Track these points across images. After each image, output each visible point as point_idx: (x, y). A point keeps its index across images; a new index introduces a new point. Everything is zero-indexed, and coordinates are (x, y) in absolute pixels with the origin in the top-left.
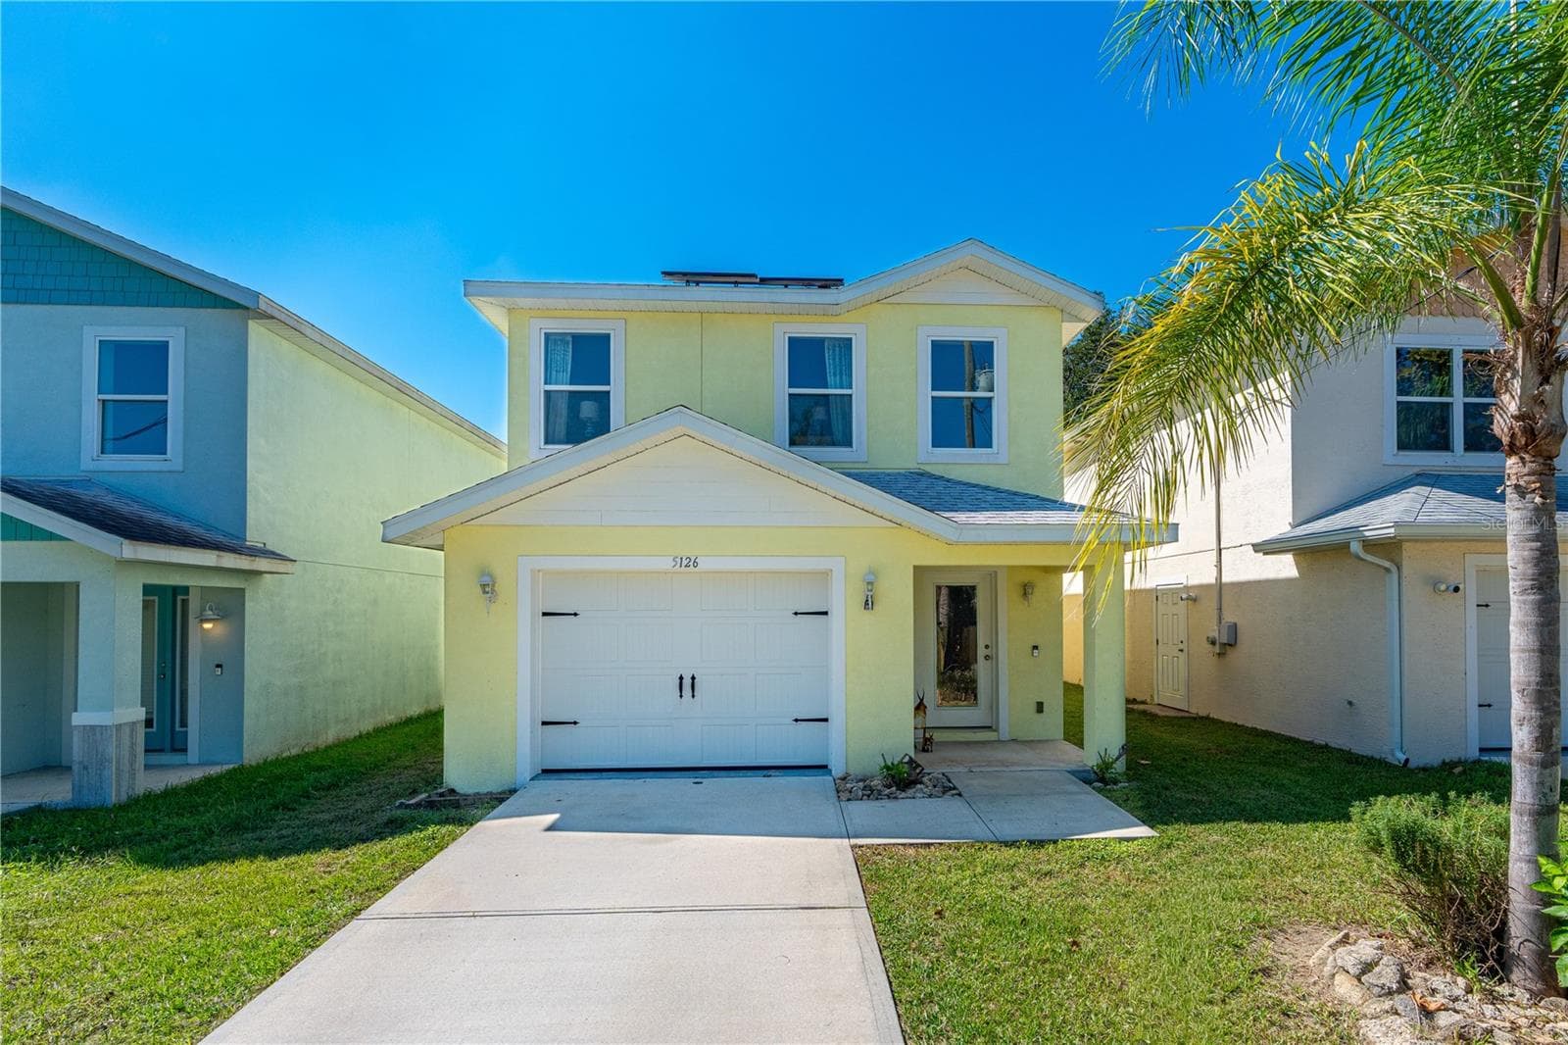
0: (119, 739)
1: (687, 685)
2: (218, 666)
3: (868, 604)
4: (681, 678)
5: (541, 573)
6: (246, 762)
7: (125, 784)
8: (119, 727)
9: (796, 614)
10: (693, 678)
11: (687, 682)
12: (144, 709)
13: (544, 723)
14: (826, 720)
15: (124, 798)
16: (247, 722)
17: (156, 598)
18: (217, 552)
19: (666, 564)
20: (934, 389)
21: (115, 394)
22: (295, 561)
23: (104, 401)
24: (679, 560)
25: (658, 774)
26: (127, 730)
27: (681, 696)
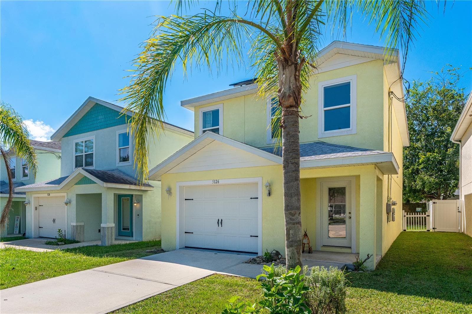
0: (108, 231)
1: (220, 223)
2: (138, 215)
3: (269, 194)
4: (219, 220)
5: (184, 187)
6: (143, 240)
7: (110, 242)
8: (108, 228)
9: (251, 198)
10: (222, 220)
11: (220, 221)
12: (114, 224)
13: (186, 233)
14: (257, 236)
15: (109, 245)
16: (144, 230)
17: (129, 198)
18: (129, 185)
19: (211, 182)
20: (325, 107)
21: (123, 146)
22: (153, 187)
23: (120, 149)
24: (214, 181)
25: (211, 250)
26: (110, 229)
27: (219, 226)
